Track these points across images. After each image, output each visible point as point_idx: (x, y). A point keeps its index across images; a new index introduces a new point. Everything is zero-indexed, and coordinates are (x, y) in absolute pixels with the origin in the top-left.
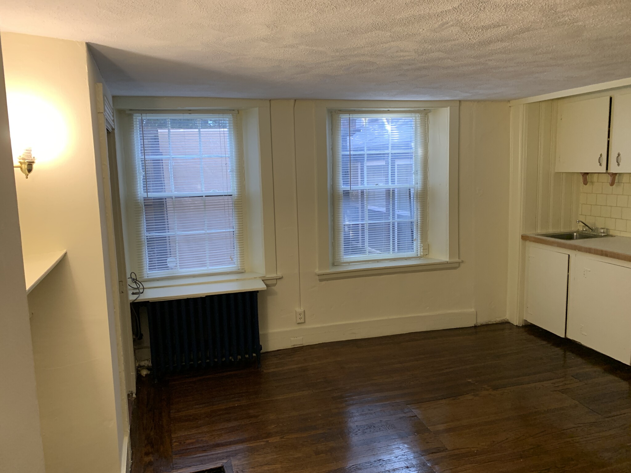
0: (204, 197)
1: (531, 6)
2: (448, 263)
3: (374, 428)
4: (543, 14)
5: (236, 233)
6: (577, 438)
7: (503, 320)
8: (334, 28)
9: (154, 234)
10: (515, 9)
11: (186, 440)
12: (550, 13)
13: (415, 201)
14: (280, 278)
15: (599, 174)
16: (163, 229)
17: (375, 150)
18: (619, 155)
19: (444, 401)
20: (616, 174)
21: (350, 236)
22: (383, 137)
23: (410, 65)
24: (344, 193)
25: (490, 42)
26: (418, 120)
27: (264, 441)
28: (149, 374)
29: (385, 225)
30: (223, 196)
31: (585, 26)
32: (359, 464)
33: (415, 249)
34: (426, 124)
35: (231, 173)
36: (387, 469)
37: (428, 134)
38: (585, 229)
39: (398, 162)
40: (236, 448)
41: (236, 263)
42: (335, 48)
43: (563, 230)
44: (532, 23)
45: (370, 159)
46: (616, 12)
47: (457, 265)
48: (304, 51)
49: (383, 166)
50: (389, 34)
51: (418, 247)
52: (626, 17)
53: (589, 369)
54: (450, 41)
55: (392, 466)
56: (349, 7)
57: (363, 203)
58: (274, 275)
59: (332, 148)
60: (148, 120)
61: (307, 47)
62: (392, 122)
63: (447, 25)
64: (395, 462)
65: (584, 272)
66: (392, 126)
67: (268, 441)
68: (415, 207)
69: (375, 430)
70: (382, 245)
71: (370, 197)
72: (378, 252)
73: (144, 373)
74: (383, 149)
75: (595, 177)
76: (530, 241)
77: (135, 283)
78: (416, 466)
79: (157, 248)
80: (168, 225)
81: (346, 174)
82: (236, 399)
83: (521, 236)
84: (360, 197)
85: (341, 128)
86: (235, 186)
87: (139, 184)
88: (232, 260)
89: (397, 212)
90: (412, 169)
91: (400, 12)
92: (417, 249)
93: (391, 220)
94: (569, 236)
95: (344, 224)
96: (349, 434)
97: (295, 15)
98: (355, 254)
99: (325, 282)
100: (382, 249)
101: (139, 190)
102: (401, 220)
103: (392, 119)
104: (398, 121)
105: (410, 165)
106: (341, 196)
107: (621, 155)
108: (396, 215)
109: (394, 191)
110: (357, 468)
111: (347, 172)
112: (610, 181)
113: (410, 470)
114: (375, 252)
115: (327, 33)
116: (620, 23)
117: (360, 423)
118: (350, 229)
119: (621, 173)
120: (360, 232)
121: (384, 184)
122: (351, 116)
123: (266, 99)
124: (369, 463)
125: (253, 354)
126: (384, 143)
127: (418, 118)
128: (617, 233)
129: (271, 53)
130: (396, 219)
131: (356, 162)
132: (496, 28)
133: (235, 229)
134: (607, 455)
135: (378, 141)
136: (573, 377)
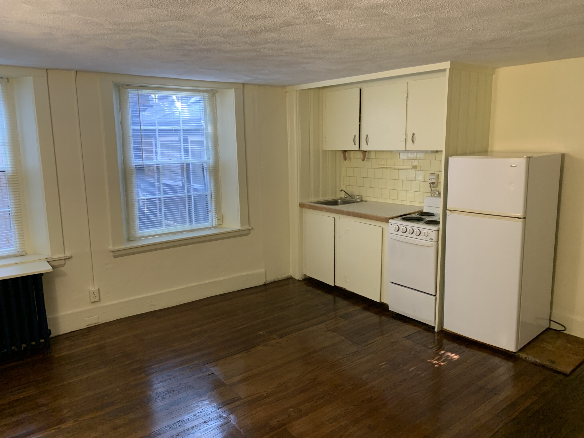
1: (290, 3)
2: (240, 230)
3: (174, 392)
4: (301, 11)
5: (12, 213)
6: (344, 367)
7: (288, 277)
10: (278, 4)
12: (307, 11)
13: (208, 175)
14: (69, 258)
15: (355, 152)
17: (167, 125)
18: (367, 136)
19: (238, 356)
20: (366, 151)
21: (145, 211)
22: (174, 114)
23: (191, 46)
24: (136, 168)
25: (261, 31)
26: (206, 99)
27: (55, 429)
29: (180, 198)
31: (334, 26)
32: (159, 430)
33: (210, 220)
34: (214, 103)
35: (2, 147)
36: (186, 428)
37: (217, 113)
38: (346, 197)
39: (191, 139)
41: (14, 246)
42: (112, 21)
44: (293, 18)
45: (162, 135)
46: (356, 17)
47: (248, 232)
48: (77, 20)
49: (176, 141)
50: (165, 12)
51: (213, 217)
52: (364, 22)
53: (353, 309)
54: (225, 26)
55: (191, 424)
57: (159, 178)
58: (61, 256)
59: (121, 122)
61: (80, 16)
62: (181, 100)
63: (221, 11)
64: (194, 420)
65: (346, 231)
66: (181, 103)
67: (60, 427)
68: (208, 181)
69: (174, 394)
70: (179, 217)
71: (166, 171)
72: (176, 224)
74: (174, 125)
75: (352, 153)
76: (306, 208)
78: (213, 419)
81: (139, 149)
82: (22, 390)
83: (299, 204)
84: (156, 171)
85: (129, 103)
86: (8, 161)
88: (9, 242)
89: (192, 186)
90: (204, 145)
92: (212, 219)
93: (186, 193)
94: (334, 203)
95: (138, 198)
96: (148, 403)
98: (150, 228)
99: (119, 258)
100: (179, 222)
102: (196, 193)
103: (181, 97)
104: (188, 99)
105: (202, 141)
106: (133, 171)
107: (368, 137)
108: (192, 189)
109: (188, 166)
110: (156, 434)
111: (139, 147)
112: (362, 157)
113: (208, 424)
114: (173, 225)
115: (99, 3)
116: (360, 27)
117: (160, 390)
118: (144, 204)
119: (370, 151)
120: (158, 206)
121: (177, 159)
122: (139, 92)
123: (41, 69)
124: (168, 427)
125: (41, 340)
126: (175, 120)
127: (206, 97)
128: (368, 199)
129: (38, 18)
130: (192, 193)
131: (148, 137)
132: (265, 19)
133: (11, 209)
134: (365, 376)
135: (170, 117)
136: (341, 317)
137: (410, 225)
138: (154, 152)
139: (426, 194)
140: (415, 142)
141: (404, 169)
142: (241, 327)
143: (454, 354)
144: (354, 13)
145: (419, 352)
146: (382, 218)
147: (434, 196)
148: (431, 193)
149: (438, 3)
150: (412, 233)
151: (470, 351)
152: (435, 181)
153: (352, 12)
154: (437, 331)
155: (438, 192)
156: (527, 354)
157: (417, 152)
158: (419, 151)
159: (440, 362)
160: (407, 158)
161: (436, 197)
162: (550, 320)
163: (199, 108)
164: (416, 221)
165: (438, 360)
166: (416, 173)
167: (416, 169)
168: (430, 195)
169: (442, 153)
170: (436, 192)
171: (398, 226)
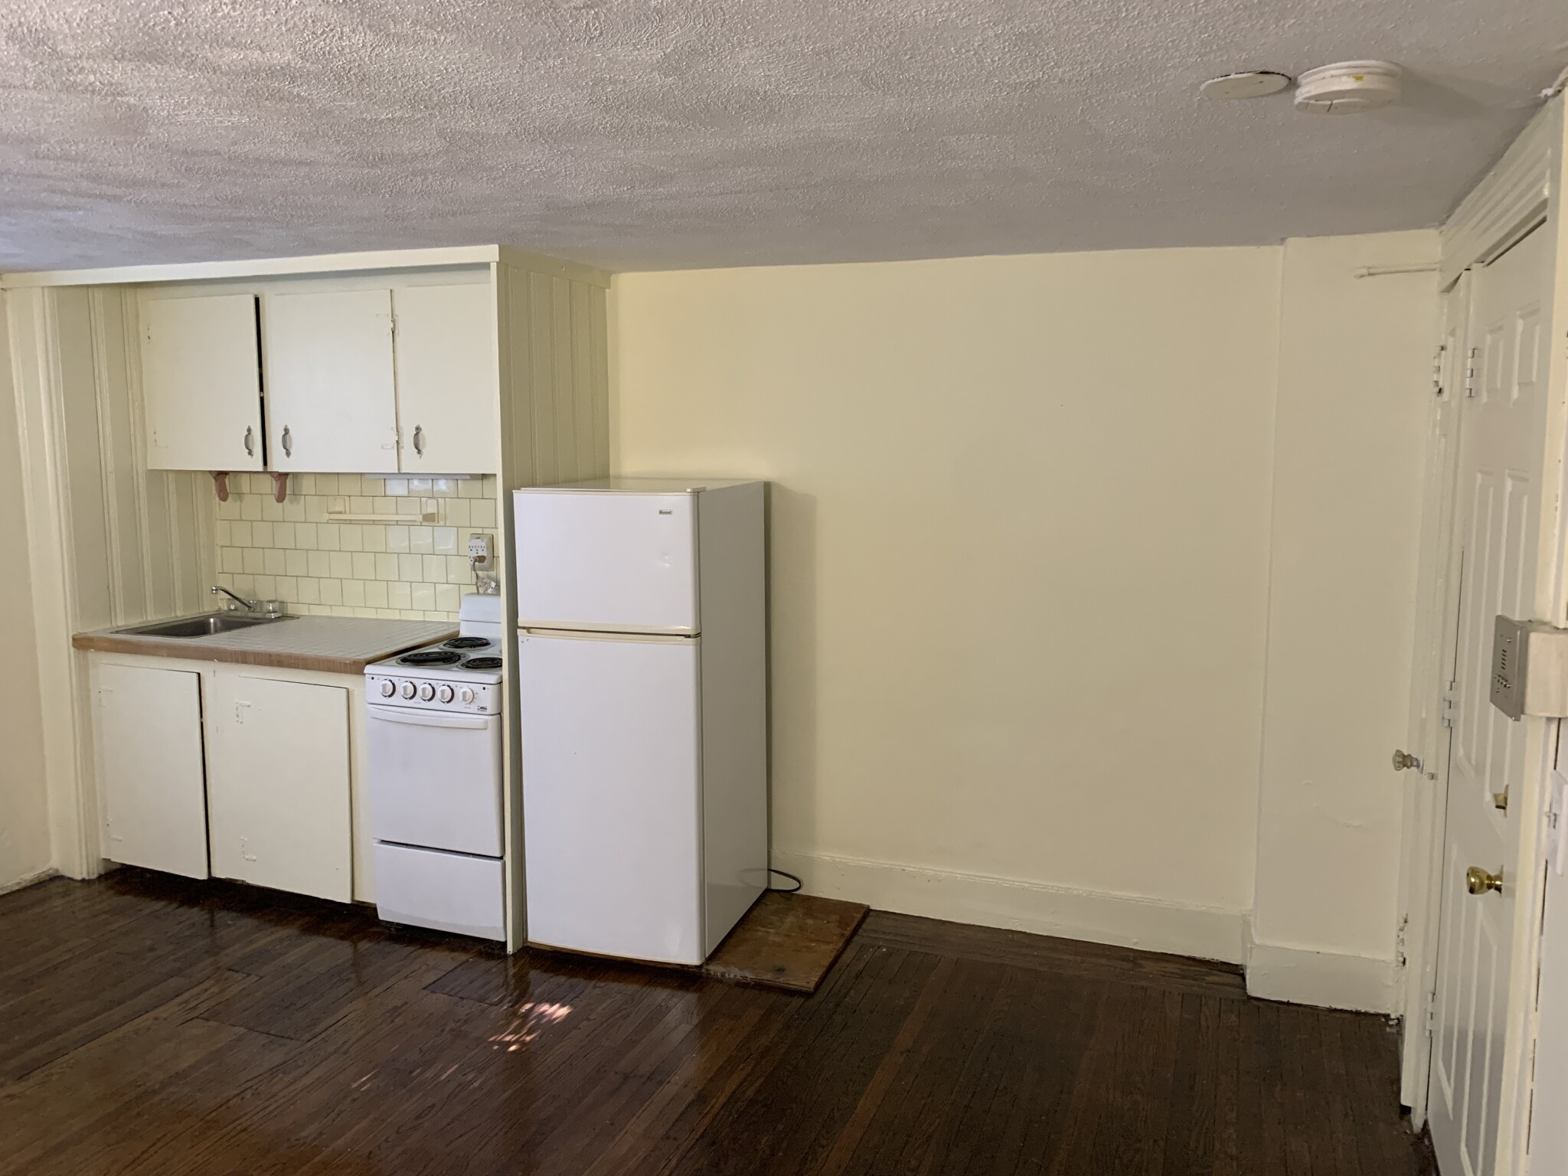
4: (22, 48)
6: (244, 1119)
12: (41, 50)
15: (253, 475)
18: (287, 431)
20: (286, 474)
31: (145, 110)
38: (233, 607)
46: (211, 92)
52: (239, 111)
53: (269, 936)
65: (237, 709)
75: (245, 480)
83: (71, 639)
94: (198, 628)
107: (291, 432)
112: (275, 491)
116: (227, 123)
119: (297, 473)
128: (302, 610)
134: (312, 1129)
136: (233, 971)
137: (424, 676)
139: (465, 590)
140: (424, 451)
141: (399, 523)
143: (556, 1006)
144: (203, 81)
145: (466, 1021)
146: (346, 663)
147: (485, 594)
148: (476, 585)
149: (442, 92)
150: (430, 697)
151: (595, 987)
152: (484, 554)
153: (197, 76)
154: (511, 953)
155: (494, 581)
156: (726, 964)
157: (435, 477)
158: (437, 474)
159: (524, 1035)
160: (408, 493)
161: (490, 594)
162: (770, 870)
164: (440, 663)
165: (517, 1030)
166: (436, 532)
167: (431, 524)
168: (476, 591)
169: (496, 479)
170: (490, 582)
171: (391, 681)
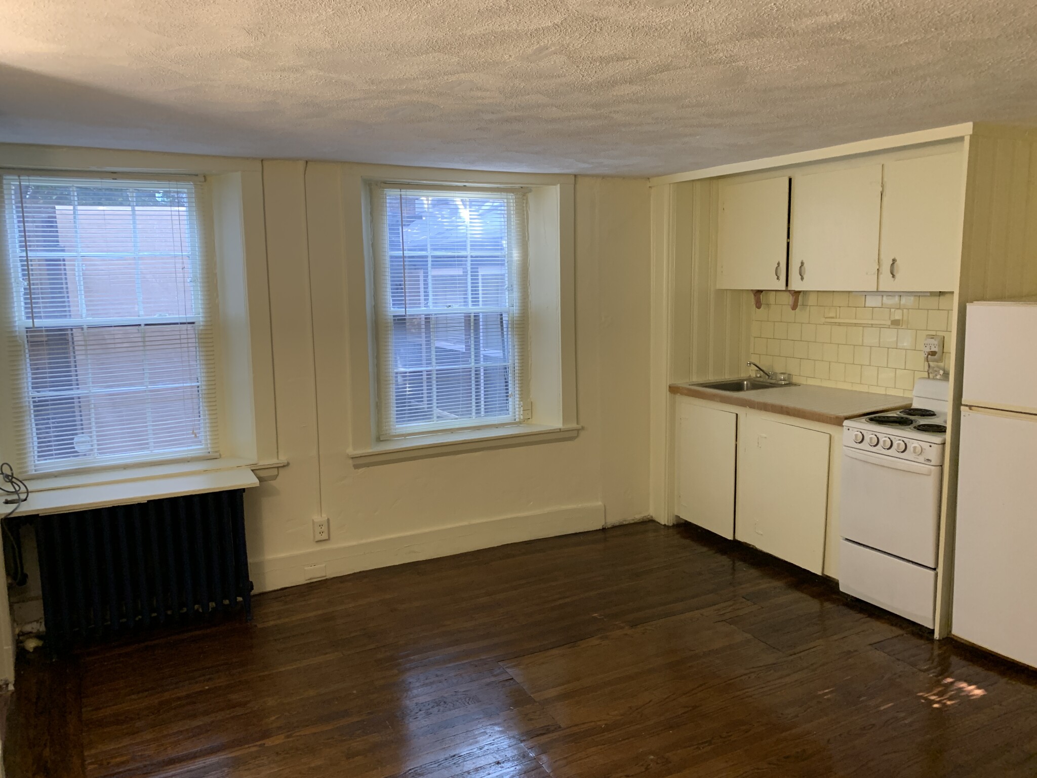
0: (143, 326)
1: (669, 31)
2: (562, 430)
3: (446, 705)
4: (688, 45)
5: (202, 390)
6: (749, 690)
7: (645, 518)
8: (364, 44)
9: (48, 393)
10: (647, 34)
11: (112, 758)
12: (698, 44)
13: (509, 333)
14: (284, 466)
15: (777, 293)
16: (69, 384)
17: (446, 249)
18: (802, 264)
19: (555, 652)
20: (799, 292)
21: (406, 391)
22: (457, 229)
23: (493, 113)
24: (394, 320)
25: (614, 83)
26: (512, 204)
27: (256, 746)
28: (40, 647)
29: (463, 372)
30: (177, 324)
31: (747, 68)
32: (421, 766)
33: (510, 410)
34: (524, 211)
35: (192, 284)
36: (465, 769)
37: (528, 228)
38: (759, 375)
39: (482, 271)
40: (204, 763)
41: (203, 442)
42: (369, 77)
43: (729, 378)
44: (673, 58)
45: (437, 265)
46: (789, 49)
47: (574, 434)
48: (316, 79)
49: (459, 276)
50: (455, 59)
51: (516, 406)
52: (804, 58)
53: (769, 585)
54: (553, 77)
55: (474, 763)
56: (387, 10)
57: (428, 337)
58: (273, 461)
59: (372, 244)
60: (38, 187)
61: (321, 73)
62: (471, 206)
63: (547, 52)
64: (479, 757)
65: (758, 439)
66: (470, 211)
67: (264, 744)
68: (510, 343)
69: (446, 707)
70: (459, 405)
71: (440, 326)
72: (453, 416)
73: (31, 644)
74: (457, 249)
75: (772, 296)
76: (682, 394)
77: (10, 483)
78: (511, 759)
79: (53, 418)
80: (77, 376)
81: (399, 288)
82: (208, 677)
83: (668, 387)
84: (423, 326)
85: (386, 211)
86: (200, 307)
87: (16, 303)
88: (196, 436)
89: (483, 352)
90: (504, 282)
91: (471, 24)
92: (514, 409)
93: (473, 364)
94: (737, 386)
95: (395, 370)
96: (403, 719)
97: (296, 16)
98: (413, 420)
99: (364, 468)
100: (459, 412)
101: (17, 314)
102: (489, 364)
103: (471, 201)
104: (480, 203)
105: (502, 275)
106: (389, 325)
107: (805, 265)
108: (482, 356)
109: (476, 317)
110: (416, 774)
111: (400, 285)
112: (791, 303)
113: (502, 767)
114: (448, 417)
115: (352, 50)
116: (795, 67)
117: (422, 699)
118: (405, 380)
119: (806, 291)
120: (425, 384)
121: (460, 305)
122: (402, 193)
123: (254, 159)
124: (435, 763)
125: (238, 598)
126: (458, 240)
127: (511, 201)
128: (802, 381)
129: (258, 79)
130: (482, 363)
131: (415, 269)
132: (621, 61)
133: (201, 383)
134: (790, 712)
135: (450, 235)
136: (745, 598)
137: (885, 432)
138: (422, 294)
139: (919, 375)
140: (897, 276)
141: (874, 326)
142: (561, 602)
143: (972, 687)
144: (786, 43)
145: (900, 676)
146: (831, 418)
147: (934, 379)
148: (928, 372)
149: (952, 15)
150: (889, 447)
151: (1006, 682)
152: (936, 349)
153: (782, 40)
154: (937, 639)
155: (944, 370)
157: (900, 294)
158: (903, 292)
159: (945, 699)
160: (880, 305)
161: (939, 380)
163: (499, 220)
164: (898, 424)
165: (940, 694)
166: (897, 335)
167: (897, 327)
168: (927, 377)
169: (953, 296)
170: (939, 371)
171: (861, 433)
